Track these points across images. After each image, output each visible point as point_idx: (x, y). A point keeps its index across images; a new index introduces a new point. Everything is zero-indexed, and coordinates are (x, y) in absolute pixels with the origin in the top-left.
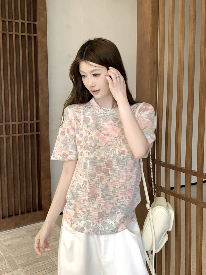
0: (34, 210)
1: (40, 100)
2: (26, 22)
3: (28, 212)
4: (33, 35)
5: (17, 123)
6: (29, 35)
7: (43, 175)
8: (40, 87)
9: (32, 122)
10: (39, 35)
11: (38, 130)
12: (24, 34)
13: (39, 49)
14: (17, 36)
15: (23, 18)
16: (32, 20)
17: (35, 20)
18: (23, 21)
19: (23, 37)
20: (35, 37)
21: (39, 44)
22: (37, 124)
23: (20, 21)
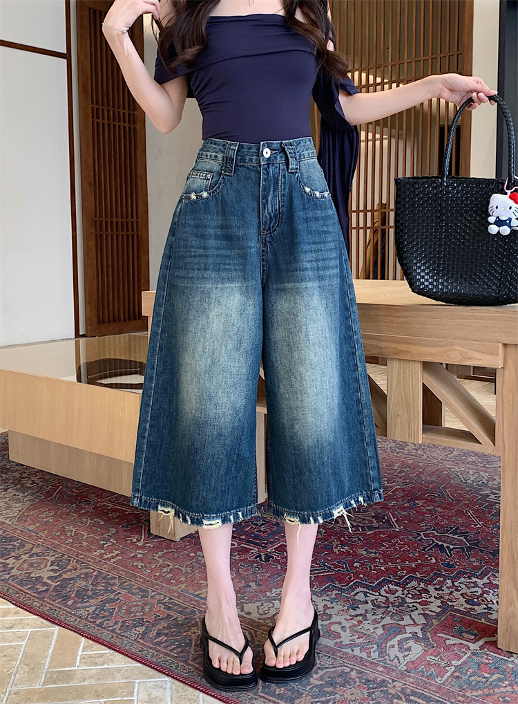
0: (135, 319)
2: (126, 111)
3: (129, 320)
4: (133, 126)
5: (120, 220)
6: (129, 125)
7: (142, 280)
8: (138, 182)
9: (132, 220)
10: (138, 126)
11: (137, 231)
12: (125, 125)
13: (139, 142)
14: (119, 126)
15: (124, 109)
16: (132, 110)
17: (134, 110)
18: (124, 111)
19: (124, 127)
20: (134, 128)
21: (138, 135)
22: (137, 222)
23: (122, 111)
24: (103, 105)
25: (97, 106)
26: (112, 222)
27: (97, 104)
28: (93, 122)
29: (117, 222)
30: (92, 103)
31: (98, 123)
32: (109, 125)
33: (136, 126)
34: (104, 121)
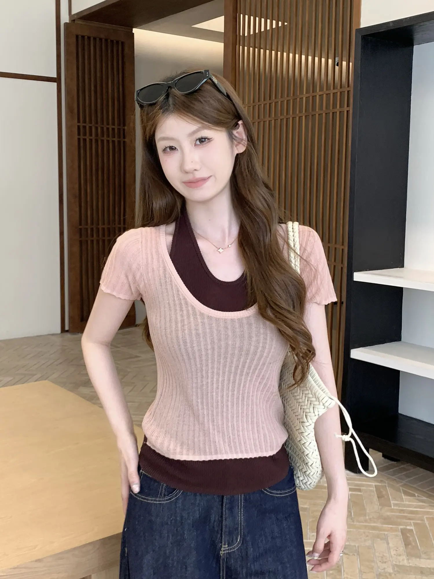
1: (127, 205)
2: (116, 127)
4: (122, 140)
5: (106, 226)
6: (119, 139)
8: (127, 191)
9: (119, 226)
10: (128, 140)
12: (114, 139)
13: (128, 154)
14: (108, 141)
15: (113, 124)
16: (122, 125)
17: (124, 125)
18: (113, 127)
19: (113, 142)
20: (124, 142)
21: (127, 149)
23: (111, 127)
24: (91, 123)
25: (84, 124)
26: (98, 229)
27: (85, 122)
28: (79, 139)
29: (103, 229)
30: (79, 121)
31: (85, 140)
32: (97, 141)
33: (126, 140)
34: (91, 138)
